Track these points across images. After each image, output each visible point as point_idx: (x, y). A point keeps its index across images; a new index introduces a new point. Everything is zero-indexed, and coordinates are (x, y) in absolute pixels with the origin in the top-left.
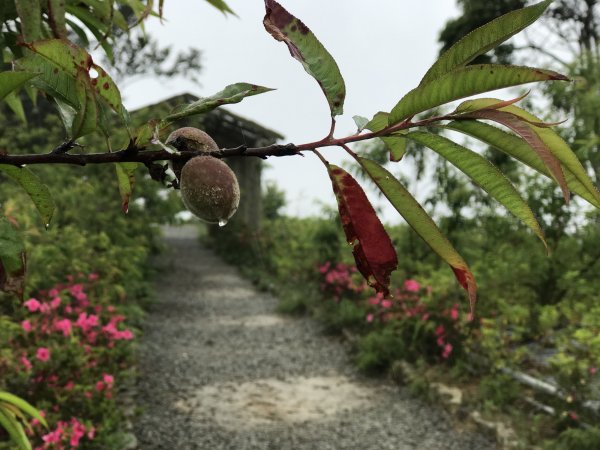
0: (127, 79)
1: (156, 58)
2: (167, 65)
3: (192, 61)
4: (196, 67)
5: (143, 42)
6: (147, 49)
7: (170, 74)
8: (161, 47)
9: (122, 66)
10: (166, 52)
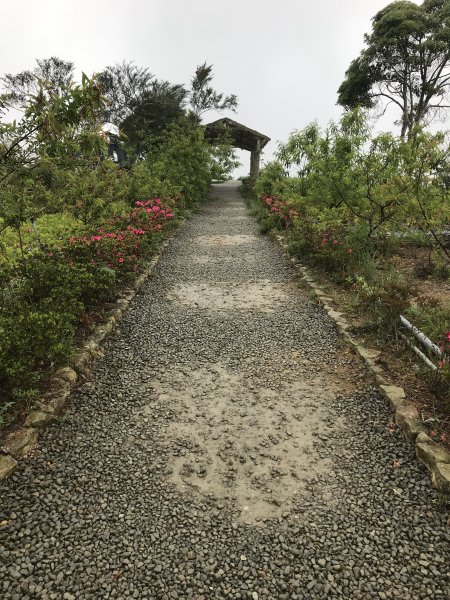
0: (202, 110)
1: (216, 100)
2: (220, 103)
3: (232, 101)
4: (235, 104)
5: (209, 92)
6: (211, 95)
7: (222, 107)
8: (218, 94)
9: (200, 104)
10: (220, 97)
